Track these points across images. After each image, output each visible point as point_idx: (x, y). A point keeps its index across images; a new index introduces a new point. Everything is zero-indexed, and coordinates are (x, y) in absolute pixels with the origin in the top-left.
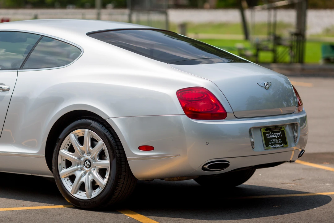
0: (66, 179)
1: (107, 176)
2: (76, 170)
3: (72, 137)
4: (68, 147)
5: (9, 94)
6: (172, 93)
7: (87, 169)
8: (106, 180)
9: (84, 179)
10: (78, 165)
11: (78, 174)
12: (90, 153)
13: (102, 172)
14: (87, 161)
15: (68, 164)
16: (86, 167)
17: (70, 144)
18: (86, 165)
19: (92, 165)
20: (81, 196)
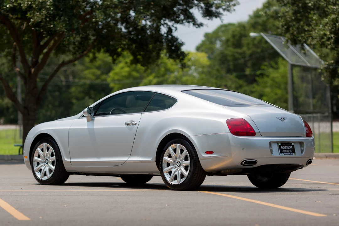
0: (167, 174)
1: (189, 170)
2: (172, 168)
3: (170, 149)
4: (168, 155)
5: (136, 126)
6: (224, 121)
7: (178, 167)
8: (188, 172)
9: (176, 173)
10: (174, 165)
11: (173, 170)
12: (180, 158)
13: (186, 168)
14: (178, 163)
15: (168, 165)
16: (178, 166)
17: (169, 153)
18: (178, 165)
19: (181, 165)
20: (175, 183)
